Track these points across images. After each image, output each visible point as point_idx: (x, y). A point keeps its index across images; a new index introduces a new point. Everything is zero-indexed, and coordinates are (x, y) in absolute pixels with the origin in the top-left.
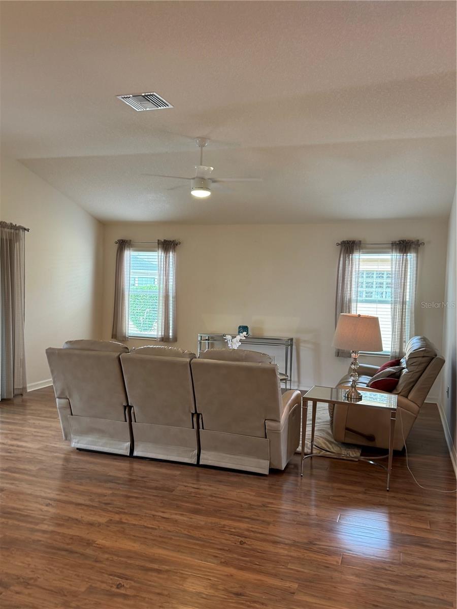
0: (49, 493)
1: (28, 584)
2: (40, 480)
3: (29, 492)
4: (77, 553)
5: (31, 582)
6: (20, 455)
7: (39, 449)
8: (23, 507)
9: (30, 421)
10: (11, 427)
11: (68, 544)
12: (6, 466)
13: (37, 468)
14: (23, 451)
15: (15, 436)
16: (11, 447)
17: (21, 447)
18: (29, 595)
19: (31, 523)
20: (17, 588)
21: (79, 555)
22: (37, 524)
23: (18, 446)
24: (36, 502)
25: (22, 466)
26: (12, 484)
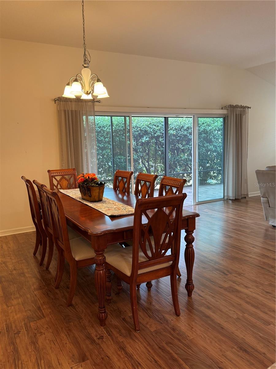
0: (255, 243)
1: (241, 275)
2: (251, 236)
3: (245, 240)
4: (265, 269)
5: (242, 274)
6: (242, 224)
7: (252, 223)
8: (241, 246)
9: (248, 210)
10: (238, 211)
11: (262, 265)
12: (234, 228)
13: (250, 231)
14: (244, 223)
15: (240, 216)
16: (238, 221)
17: (243, 221)
18: (241, 279)
19: (244, 252)
20: (236, 275)
21: (266, 270)
22: (247, 254)
23: (241, 220)
24: (248, 245)
25: (242, 229)
26: (237, 236)
